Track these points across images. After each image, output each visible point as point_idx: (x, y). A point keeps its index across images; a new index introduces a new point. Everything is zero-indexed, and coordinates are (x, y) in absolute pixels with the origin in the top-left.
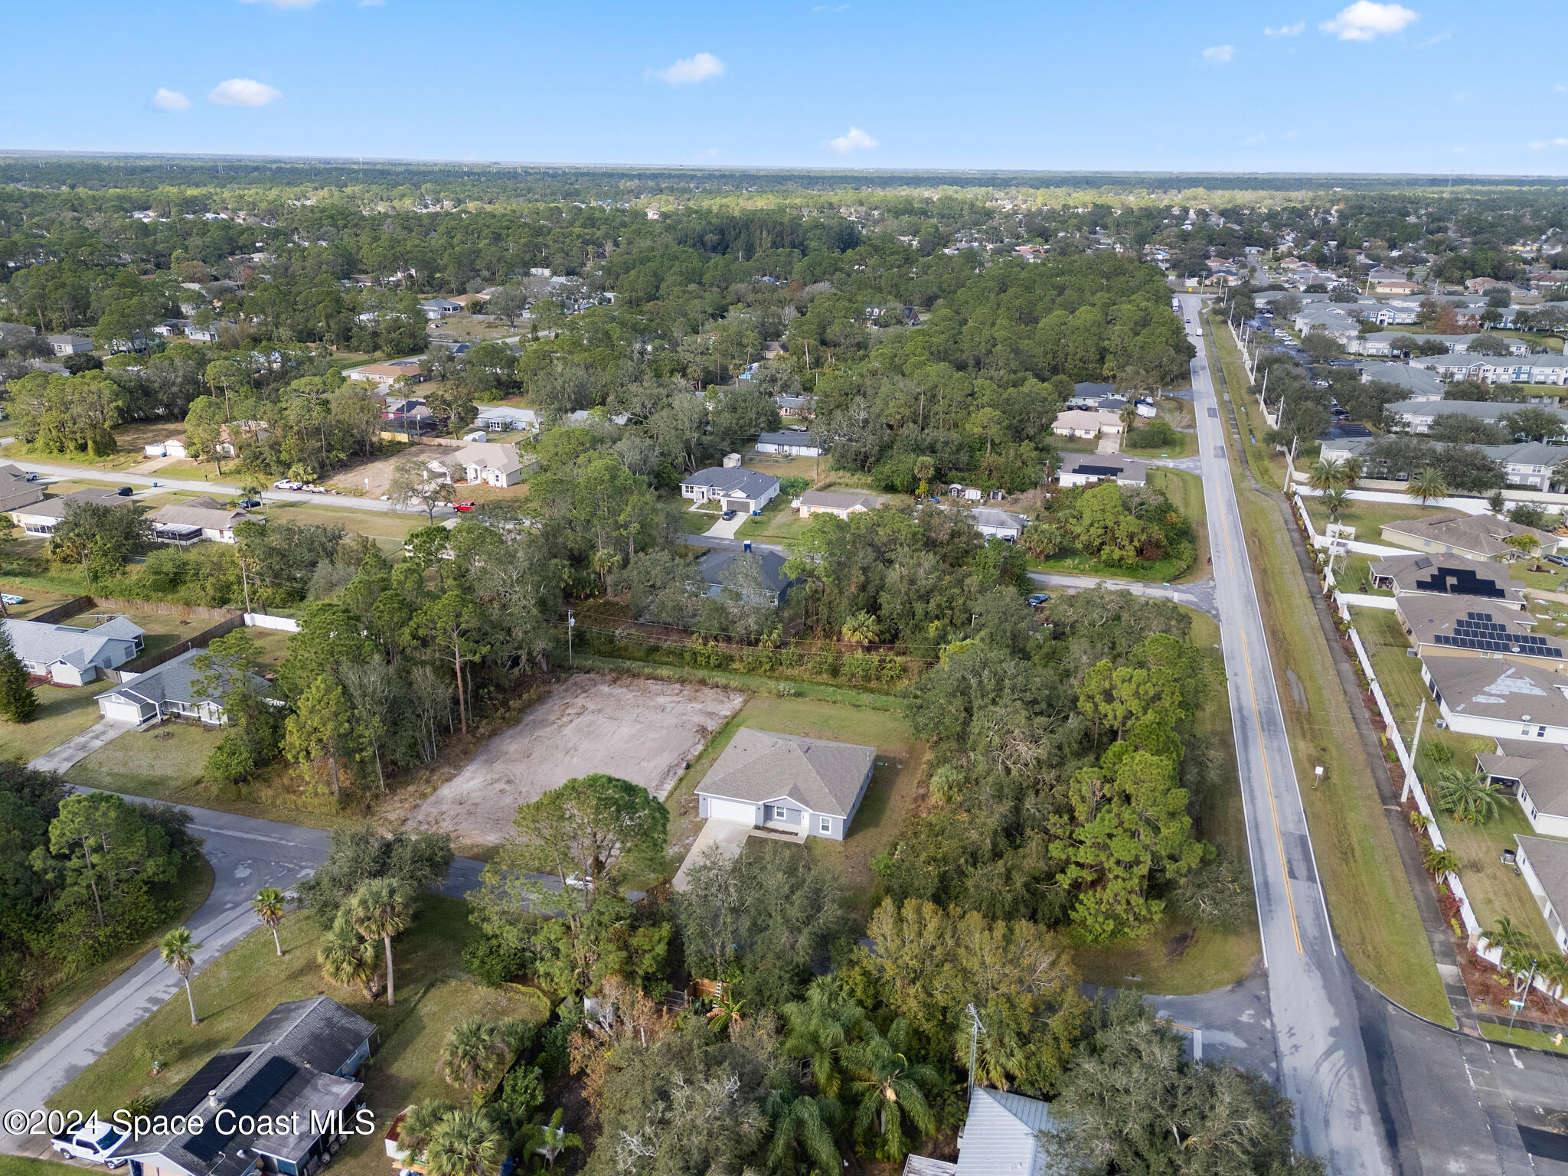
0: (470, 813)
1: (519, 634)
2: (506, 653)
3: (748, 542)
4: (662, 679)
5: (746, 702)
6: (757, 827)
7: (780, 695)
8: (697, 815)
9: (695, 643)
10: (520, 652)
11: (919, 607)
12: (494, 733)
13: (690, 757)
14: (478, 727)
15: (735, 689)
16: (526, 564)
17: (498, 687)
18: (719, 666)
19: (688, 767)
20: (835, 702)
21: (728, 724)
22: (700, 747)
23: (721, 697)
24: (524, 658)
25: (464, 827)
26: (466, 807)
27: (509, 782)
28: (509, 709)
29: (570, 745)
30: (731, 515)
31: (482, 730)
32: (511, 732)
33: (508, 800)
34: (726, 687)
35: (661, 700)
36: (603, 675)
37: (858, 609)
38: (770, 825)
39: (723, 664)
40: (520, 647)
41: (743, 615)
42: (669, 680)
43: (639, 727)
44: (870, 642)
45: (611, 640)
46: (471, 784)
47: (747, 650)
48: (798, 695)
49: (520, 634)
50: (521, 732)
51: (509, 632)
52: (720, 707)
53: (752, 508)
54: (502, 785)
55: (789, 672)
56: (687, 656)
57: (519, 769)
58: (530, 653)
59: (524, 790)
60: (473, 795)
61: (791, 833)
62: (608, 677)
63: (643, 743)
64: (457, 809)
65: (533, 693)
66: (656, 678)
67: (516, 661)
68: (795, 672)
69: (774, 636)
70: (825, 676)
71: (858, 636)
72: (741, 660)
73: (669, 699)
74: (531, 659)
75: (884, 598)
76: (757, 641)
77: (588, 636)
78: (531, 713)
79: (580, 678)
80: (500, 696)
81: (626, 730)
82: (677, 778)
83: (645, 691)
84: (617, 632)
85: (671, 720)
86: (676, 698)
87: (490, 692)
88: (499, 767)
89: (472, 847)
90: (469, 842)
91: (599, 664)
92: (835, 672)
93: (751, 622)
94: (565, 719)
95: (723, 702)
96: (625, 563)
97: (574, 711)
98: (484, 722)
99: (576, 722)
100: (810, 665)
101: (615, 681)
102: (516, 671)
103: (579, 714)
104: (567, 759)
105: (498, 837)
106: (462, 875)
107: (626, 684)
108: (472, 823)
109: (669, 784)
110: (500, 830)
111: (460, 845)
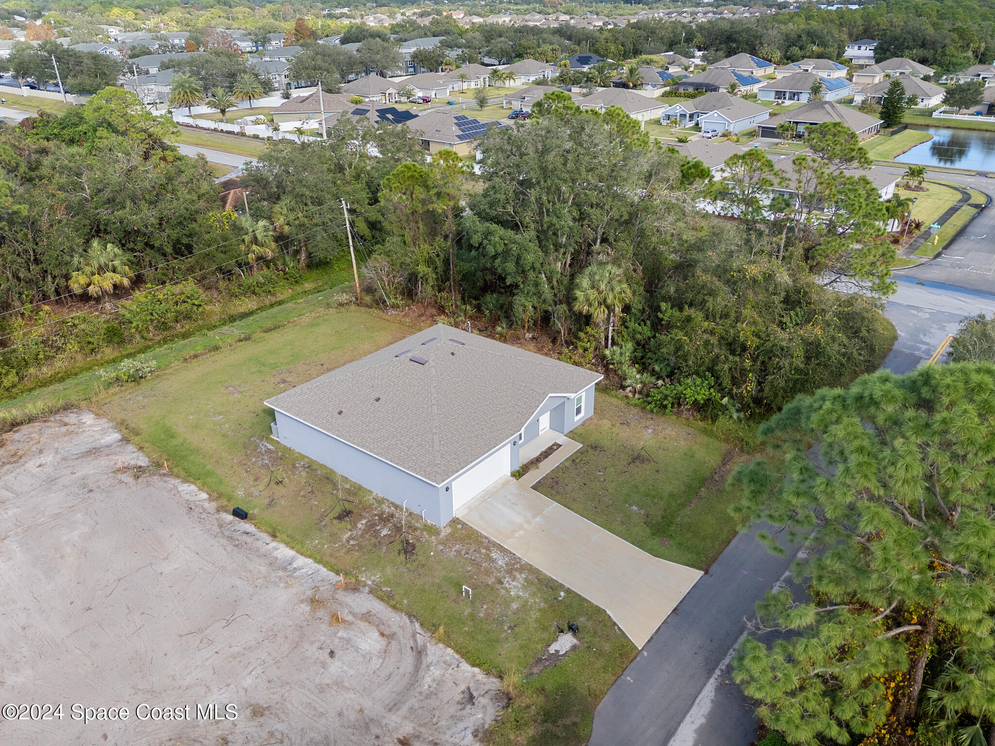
109: (275, 548)
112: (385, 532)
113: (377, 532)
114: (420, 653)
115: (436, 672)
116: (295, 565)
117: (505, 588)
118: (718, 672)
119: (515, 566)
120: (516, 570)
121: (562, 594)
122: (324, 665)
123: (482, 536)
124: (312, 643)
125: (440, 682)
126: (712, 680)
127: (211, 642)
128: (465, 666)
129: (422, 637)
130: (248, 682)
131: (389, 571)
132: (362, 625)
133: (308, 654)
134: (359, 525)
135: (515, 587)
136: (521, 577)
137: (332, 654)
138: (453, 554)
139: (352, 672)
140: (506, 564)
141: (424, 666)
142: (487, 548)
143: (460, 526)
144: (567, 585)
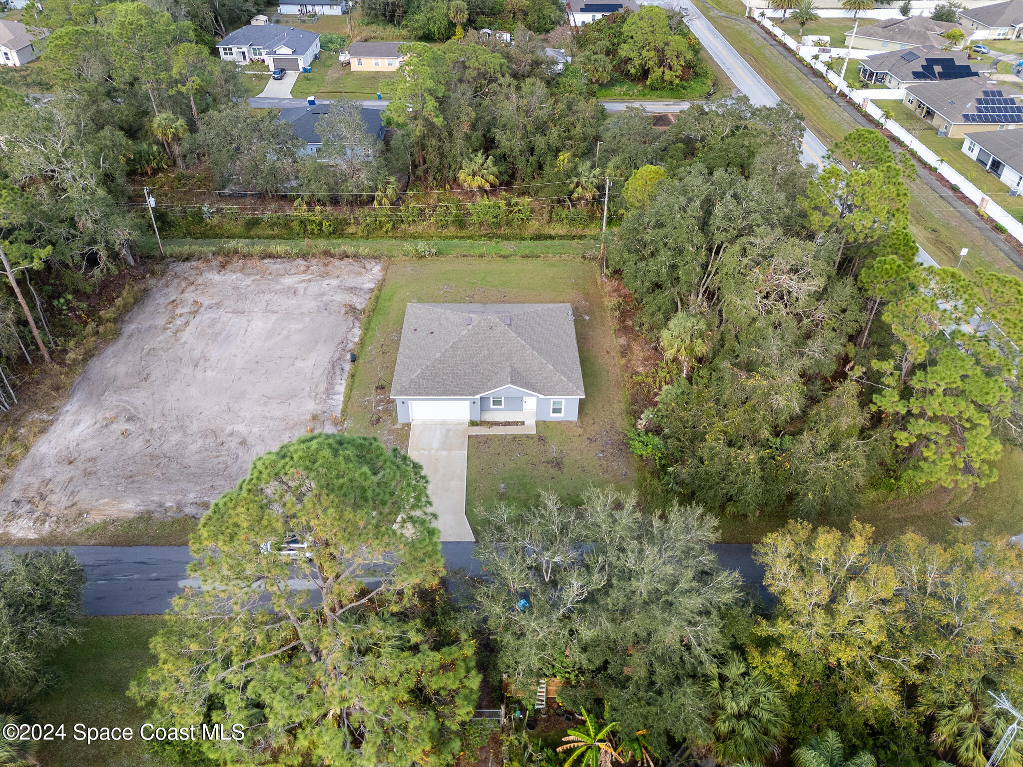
0: (87, 474)
1: (86, 223)
2: (75, 251)
3: (311, 98)
4: (279, 257)
5: (385, 269)
6: (473, 424)
7: (421, 256)
8: (395, 420)
9: (299, 210)
10: (95, 248)
11: (540, 142)
12: (89, 355)
13: (350, 346)
14: (65, 351)
15: (367, 257)
16: (72, 130)
17: (76, 292)
18: (334, 232)
19: (354, 359)
20: (481, 256)
21: (377, 298)
22: (358, 332)
23: (356, 267)
24: (103, 254)
25: (85, 496)
26: (80, 465)
27: (130, 419)
28: (100, 321)
29: (196, 354)
30: (281, 73)
31: (71, 355)
32: (111, 350)
33: (137, 445)
34: (356, 256)
35: (288, 281)
36: (207, 261)
37: (475, 151)
38: (489, 417)
39: (338, 230)
40: (93, 241)
41: (355, 171)
42: (286, 256)
43: (274, 317)
44: (492, 185)
45: (199, 218)
46: (78, 430)
47: (363, 212)
48: (439, 254)
49: (90, 225)
50: (125, 346)
51: (72, 223)
52: (359, 279)
53: (301, 65)
54: (121, 426)
55: (412, 229)
56: (295, 225)
57: (138, 398)
58: (108, 246)
59: (155, 426)
60: (85, 446)
61: (515, 423)
62: (215, 263)
63: (287, 337)
64: (67, 472)
65: (126, 294)
66: (271, 256)
67: (92, 260)
68: (419, 228)
69: (389, 192)
70: (452, 229)
71: (479, 180)
72: (357, 222)
73: (297, 278)
74: (114, 256)
75: (499, 136)
76: (372, 199)
77: (171, 218)
78: (131, 320)
79: (181, 268)
80: (84, 305)
81: (259, 324)
82: (346, 375)
83: (264, 273)
84: (205, 208)
85: (310, 305)
86: (304, 277)
87: (68, 302)
88: (111, 400)
89: (106, 524)
90: (95, 518)
91: (195, 248)
92: (461, 222)
93: (363, 177)
94: (179, 322)
95: (360, 274)
96: (192, 128)
97: (186, 310)
98: (72, 344)
99: (194, 323)
100: (433, 219)
101: (223, 266)
102: (96, 271)
103: (194, 313)
104: (199, 374)
105: (138, 501)
106: (103, 575)
107: (238, 268)
108: (96, 489)
109: (341, 384)
110: (140, 490)
111: (87, 526)
116: (334, 397)
123: (408, 440)
127: (266, 406)
130: (255, 430)
143: (406, 428)
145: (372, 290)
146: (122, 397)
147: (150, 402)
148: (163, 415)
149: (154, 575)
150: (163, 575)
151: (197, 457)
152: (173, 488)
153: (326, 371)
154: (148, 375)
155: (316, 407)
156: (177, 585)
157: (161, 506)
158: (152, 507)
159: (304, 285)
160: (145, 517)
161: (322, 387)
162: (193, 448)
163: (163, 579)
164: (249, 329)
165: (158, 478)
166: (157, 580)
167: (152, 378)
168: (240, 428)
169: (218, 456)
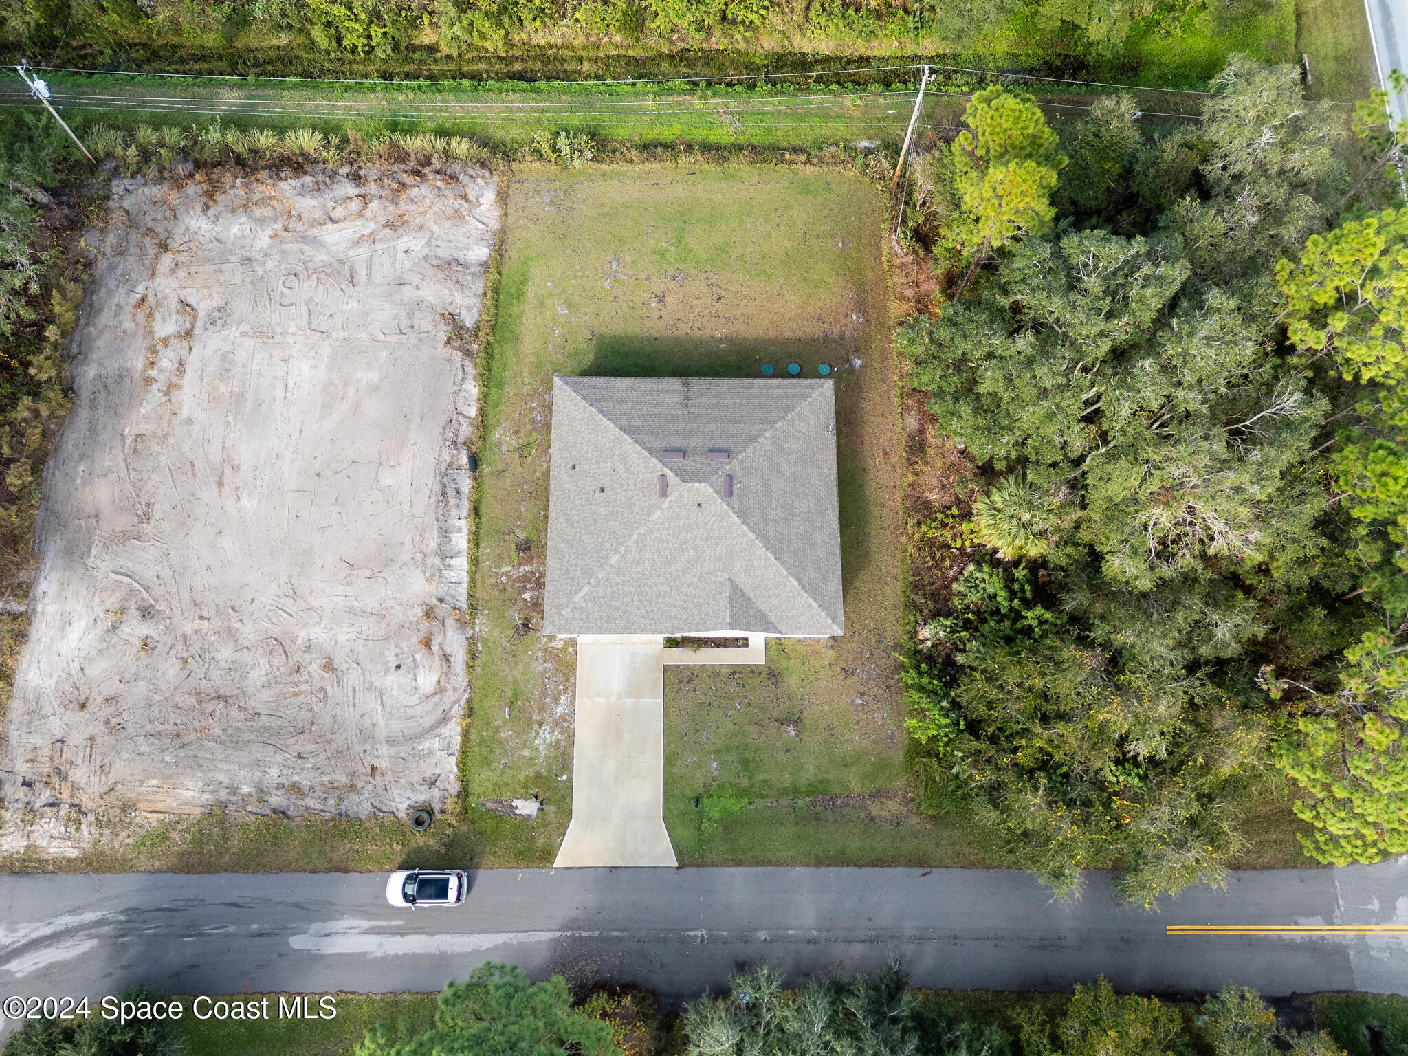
5: (503, 199)
13: (465, 430)
19: (474, 464)
21: (497, 290)
23: (452, 199)
25: (121, 774)
26: (98, 712)
27: (146, 613)
29: (215, 452)
32: (71, 439)
33: (171, 670)
35: (334, 240)
36: (178, 182)
43: (326, 349)
46: (73, 636)
50: (92, 428)
52: (461, 235)
54: (136, 629)
57: (146, 563)
59: (189, 629)
60: (93, 672)
62: (193, 188)
63: (357, 406)
64: (82, 725)
73: (349, 232)
78: (83, 355)
79: (135, 199)
81: (304, 370)
82: (465, 507)
85: (383, 313)
86: (361, 228)
88: (104, 567)
89: (166, 829)
90: (148, 818)
95: (460, 217)
97: (171, 327)
99: (192, 365)
101: (210, 196)
103: (188, 336)
104: (229, 504)
105: (201, 784)
106: (188, 927)
107: (238, 202)
108: (133, 760)
109: (460, 530)
110: (197, 764)
111: (142, 833)
112: (527, 596)
113: (524, 589)
114: (445, 719)
115: (435, 744)
116: (452, 562)
117: (537, 733)
118: (570, 933)
119: (565, 725)
120: (562, 728)
121: (565, 777)
122: (386, 671)
123: (574, 674)
124: (397, 646)
125: (431, 753)
126: (559, 933)
127: (350, 583)
128: (453, 760)
129: (457, 711)
130: (342, 638)
131: (496, 633)
132: (437, 662)
133: (387, 653)
134: (521, 569)
135: (544, 738)
136: (557, 735)
137: (398, 667)
138: (541, 668)
139: (395, 693)
140: (561, 716)
141: (435, 732)
142: (566, 689)
143: (571, 649)
144: (574, 776)
145: (485, 266)
146: (121, 562)
147: (166, 573)
148: (196, 604)
149: (254, 926)
150: (267, 927)
151: (266, 695)
152: (244, 757)
153: (433, 500)
154: (148, 505)
155: (427, 587)
156: (288, 944)
157: (235, 794)
158: (223, 795)
159: (363, 250)
160: (218, 815)
161: (432, 542)
162: (257, 676)
163: (269, 935)
164: (291, 385)
165: (217, 740)
166: (260, 935)
167: (157, 514)
168: (318, 633)
169: (296, 694)
